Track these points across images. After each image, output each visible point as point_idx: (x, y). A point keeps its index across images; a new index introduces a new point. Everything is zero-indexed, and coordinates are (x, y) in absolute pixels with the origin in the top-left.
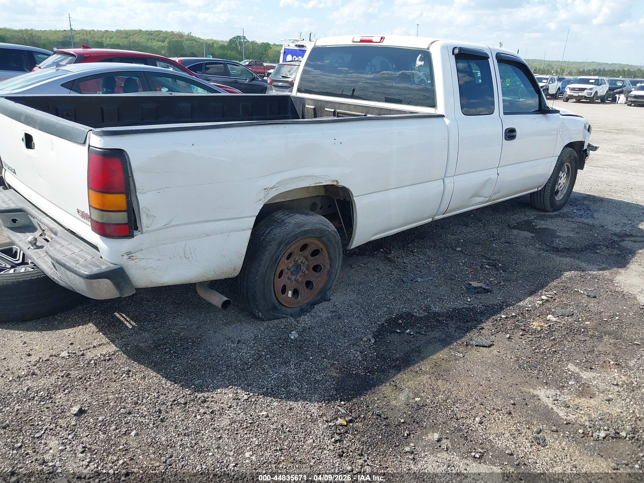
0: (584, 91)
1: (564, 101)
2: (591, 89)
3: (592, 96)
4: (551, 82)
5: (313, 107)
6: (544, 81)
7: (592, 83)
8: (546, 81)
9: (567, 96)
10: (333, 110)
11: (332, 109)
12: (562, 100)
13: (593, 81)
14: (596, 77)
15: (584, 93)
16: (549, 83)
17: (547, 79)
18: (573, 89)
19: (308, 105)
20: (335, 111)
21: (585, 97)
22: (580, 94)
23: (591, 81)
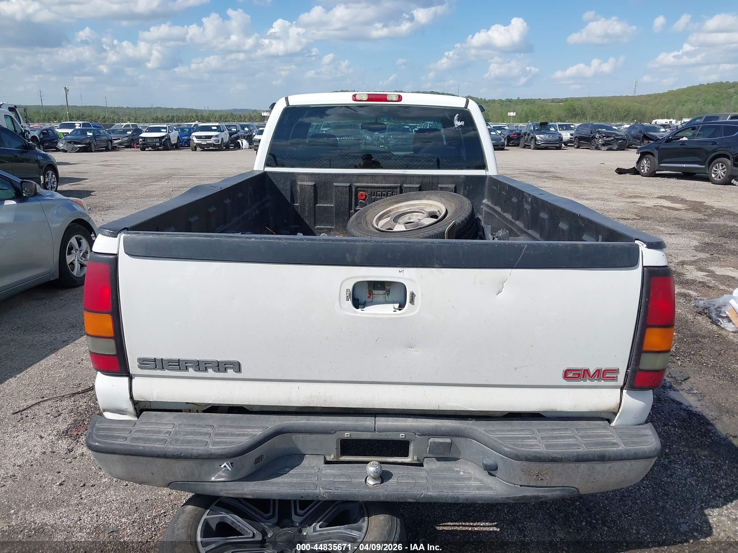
0: (211, 138)
1: (193, 150)
2: (217, 136)
3: (220, 143)
4: (170, 131)
5: (313, 183)
6: (163, 130)
7: (215, 130)
8: (165, 130)
9: (195, 145)
10: (348, 185)
11: (347, 183)
12: (191, 149)
13: (215, 128)
14: (217, 124)
15: (211, 141)
16: (169, 132)
17: (165, 128)
18: (198, 137)
19: (301, 181)
20: (350, 185)
21: (214, 144)
22: (208, 142)
23: (213, 128)
